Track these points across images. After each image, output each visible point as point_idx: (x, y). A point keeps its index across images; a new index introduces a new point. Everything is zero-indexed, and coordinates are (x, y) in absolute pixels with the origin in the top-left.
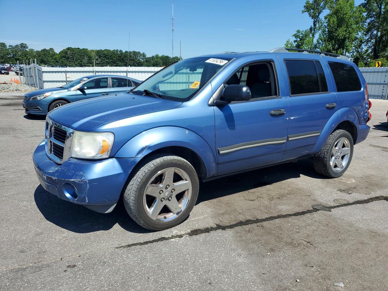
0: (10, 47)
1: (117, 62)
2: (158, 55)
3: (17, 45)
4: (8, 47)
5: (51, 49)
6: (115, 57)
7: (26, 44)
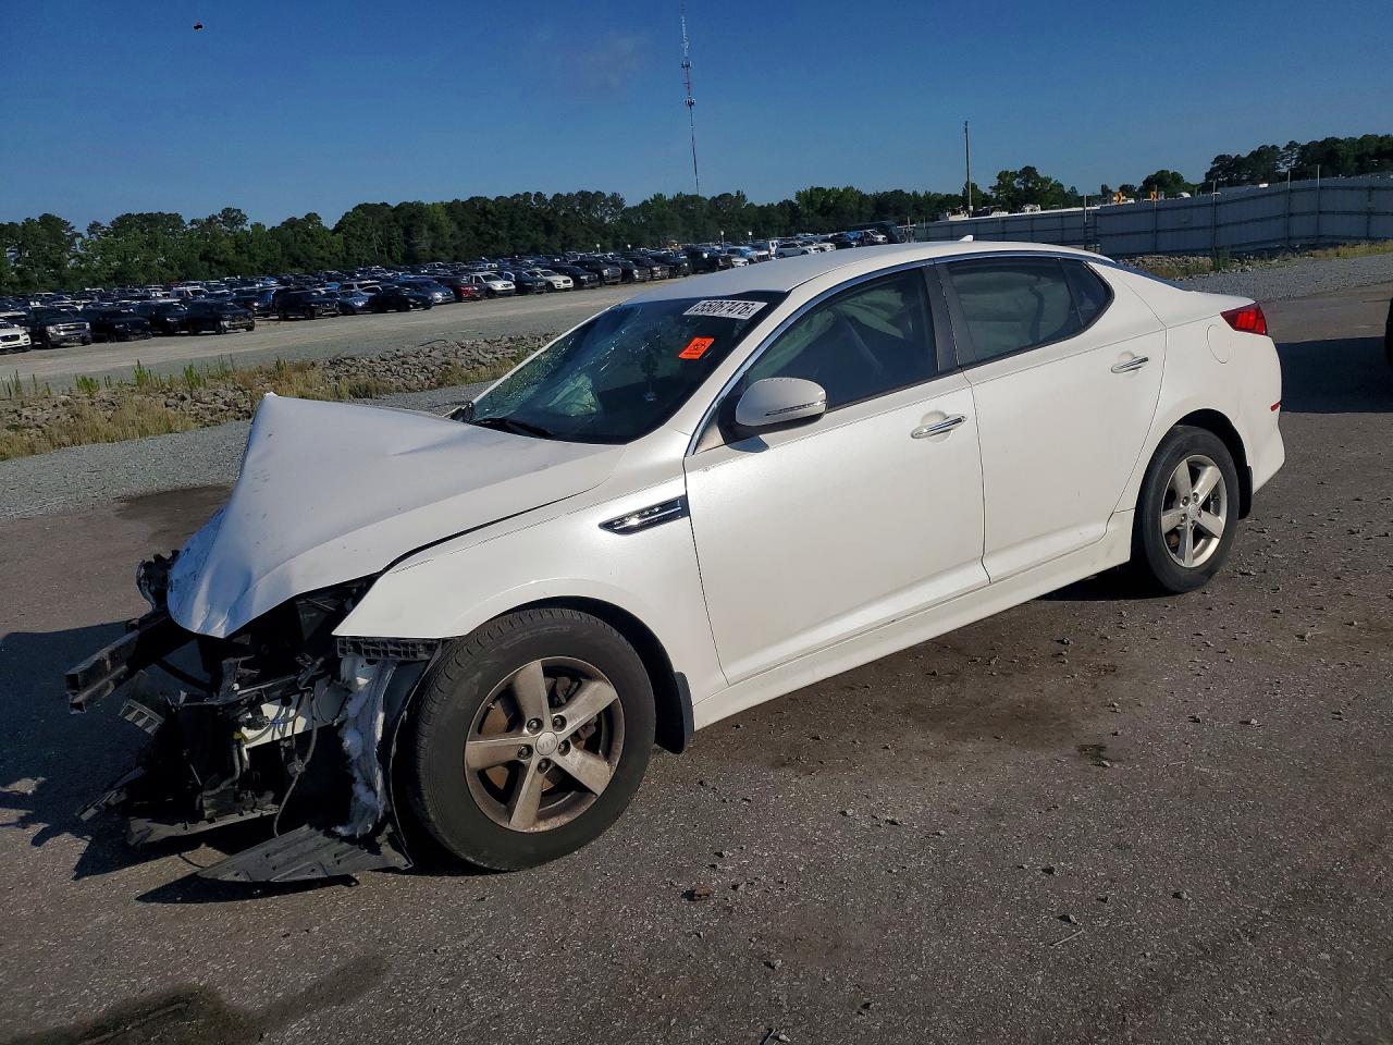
0: (195, 226)
2: (661, 196)
3: (215, 217)
4: (189, 227)
5: (311, 217)
6: (522, 219)
7: (239, 211)
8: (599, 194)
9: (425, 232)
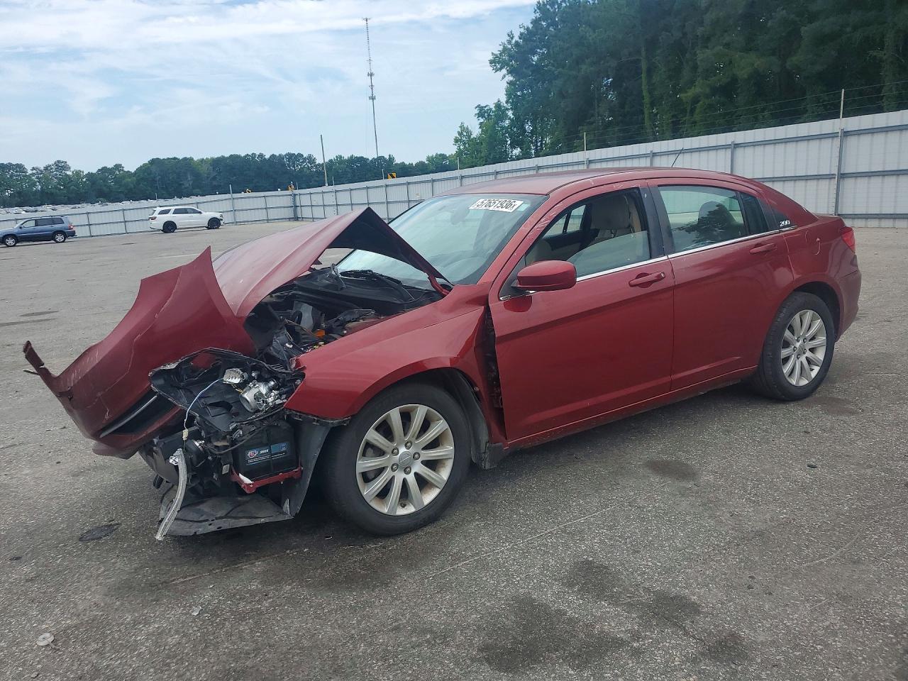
0: (34, 171)
2: (341, 157)
3: (48, 166)
4: (30, 172)
5: (118, 167)
6: (249, 170)
8: (300, 155)
9: (189, 176)
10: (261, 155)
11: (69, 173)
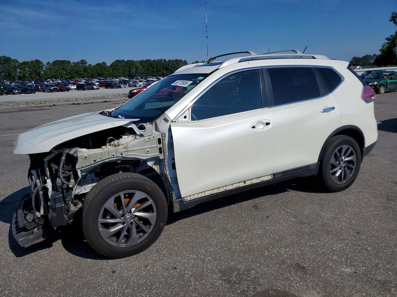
0: (74, 64)
1: (162, 70)
3: (79, 62)
4: (72, 64)
5: (104, 63)
6: (160, 66)
7: (85, 61)
8: (181, 60)
9: (134, 68)
10: (165, 60)
11: (87, 65)
